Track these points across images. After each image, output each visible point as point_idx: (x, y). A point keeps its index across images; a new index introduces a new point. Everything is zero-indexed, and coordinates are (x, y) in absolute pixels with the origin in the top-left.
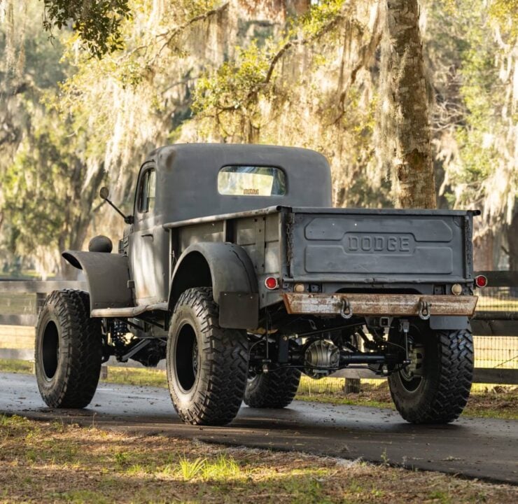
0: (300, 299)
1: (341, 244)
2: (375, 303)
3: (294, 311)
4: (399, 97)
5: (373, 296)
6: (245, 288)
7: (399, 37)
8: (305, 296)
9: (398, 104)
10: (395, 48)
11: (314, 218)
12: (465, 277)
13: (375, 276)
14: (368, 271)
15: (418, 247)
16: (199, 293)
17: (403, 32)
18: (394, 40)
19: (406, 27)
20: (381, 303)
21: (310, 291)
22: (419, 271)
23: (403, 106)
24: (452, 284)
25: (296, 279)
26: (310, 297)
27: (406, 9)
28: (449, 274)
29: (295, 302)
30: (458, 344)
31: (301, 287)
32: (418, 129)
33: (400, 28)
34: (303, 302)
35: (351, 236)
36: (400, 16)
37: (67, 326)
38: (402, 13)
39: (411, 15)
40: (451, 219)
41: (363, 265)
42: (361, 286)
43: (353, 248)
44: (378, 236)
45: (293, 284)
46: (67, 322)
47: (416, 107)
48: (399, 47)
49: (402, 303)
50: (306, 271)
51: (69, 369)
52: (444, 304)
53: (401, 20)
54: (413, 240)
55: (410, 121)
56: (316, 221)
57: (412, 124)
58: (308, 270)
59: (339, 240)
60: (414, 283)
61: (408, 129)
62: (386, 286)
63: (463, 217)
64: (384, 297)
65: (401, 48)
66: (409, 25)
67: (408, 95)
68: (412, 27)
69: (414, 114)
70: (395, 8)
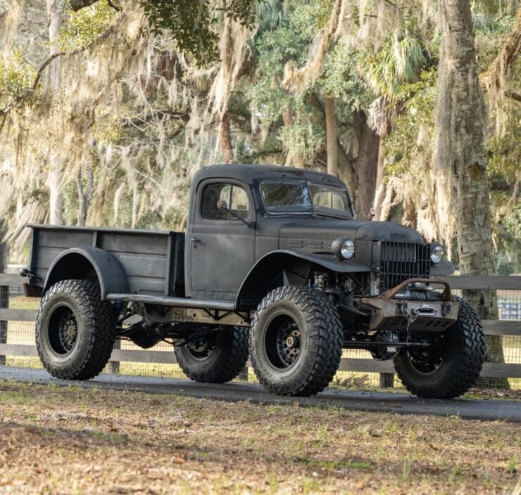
4: (460, 114)
7: (461, 58)
9: (459, 120)
10: (457, 68)
17: (464, 54)
18: (457, 61)
19: (467, 49)
27: (467, 32)
32: (478, 144)
33: (462, 49)
36: (462, 39)
38: (464, 36)
39: (470, 38)
47: (477, 124)
48: (461, 66)
53: (462, 42)
55: (471, 136)
57: (473, 139)
61: (470, 143)
65: (463, 68)
66: (469, 47)
67: (469, 112)
68: (471, 49)
69: (475, 129)
70: (456, 31)
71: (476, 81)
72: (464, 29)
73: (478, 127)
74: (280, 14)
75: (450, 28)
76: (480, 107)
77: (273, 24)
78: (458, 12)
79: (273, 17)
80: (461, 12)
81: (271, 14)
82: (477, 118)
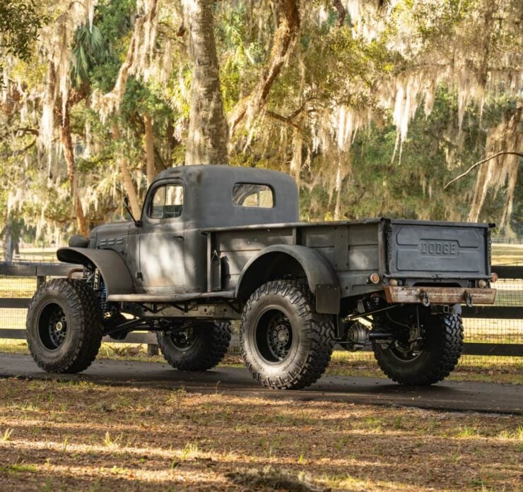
0: (397, 291)
1: (418, 249)
2: (439, 294)
3: (394, 301)
4: (208, 132)
5: (438, 288)
6: (331, 281)
7: (208, 87)
8: (400, 288)
9: (207, 137)
10: (205, 95)
11: (402, 228)
12: (487, 274)
13: (437, 273)
14: (432, 269)
15: (461, 251)
16: (289, 285)
17: (211, 83)
18: (205, 89)
19: (213, 79)
20: (443, 294)
21: (403, 285)
22: (461, 270)
23: (213, 138)
24: (479, 279)
25: (393, 275)
26: (403, 289)
27: (213, 66)
28: (478, 272)
29: (395, 293)
30: (455, 324)
31: (395, 282)
32: (223, 157)
33: (209, 79)
34: (399, 293)
35: (424, 242)
36: (208, 71)
37: (78, 308)
38: (210, 68)
39: (215, 70)
40: (478, 229)
41: (430, 265)
42: (427, 281)
43: (424, 251)
44: (438, 243)
45: (390, 279)
46: (78, 304)
47: (222, 140)
48: (208, 94)
49: (455, 294)
50: (397, 269)
51: (81, 342)
52: (478, 295)
53: (209, 74)
54: (457, 246)
55: (217, 150)
56: (404, 230)
57: (219, 153)
58: (399, 269)
59: (416, 245)
60: (459, 279)
61: (216, 156)
62: (443, 281)
63: (486, 229)
64: (445, 289)
65: (209, 95)
66: (214, 77)
67: (215, 130)
68: (216, 79)
69: (220, 145)
70: (204, 65)
71: (220, 105)
72: (211, 62)
73: (222, 143)
74: (107, 52)
75: (199, 62)
76: (224, 127)
77: (102, 60)
78: (205, 49)
79: (102, 55)
80: (208, 49)
81: (100, 52)
82: (221, 135)
